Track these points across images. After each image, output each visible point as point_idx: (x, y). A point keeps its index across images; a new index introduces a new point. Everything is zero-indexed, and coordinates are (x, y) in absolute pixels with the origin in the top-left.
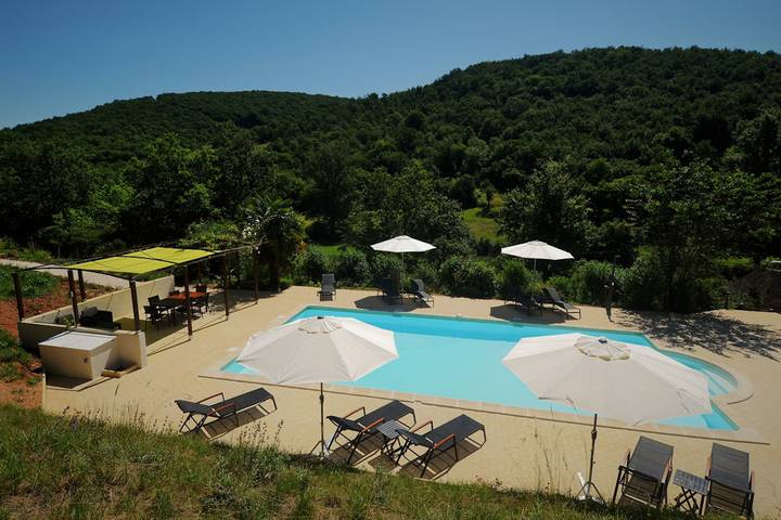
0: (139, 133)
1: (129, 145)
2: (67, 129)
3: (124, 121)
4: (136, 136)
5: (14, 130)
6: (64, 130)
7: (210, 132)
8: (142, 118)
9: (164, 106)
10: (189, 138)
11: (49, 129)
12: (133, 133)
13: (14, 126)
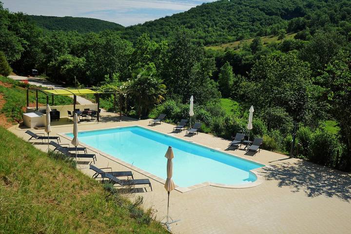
0: (212, 26)
1: (203, 35)
2: (171, 24)
3: (205, 18)
4: (210, 29)
5: (144, 25)
6: (169, 25)
7: (261, 24)
8: (217, 15)
9: (233, 5)
10: (245, 29)
11: (161, 25)
12: (209, 26)
13: (144, 23)
